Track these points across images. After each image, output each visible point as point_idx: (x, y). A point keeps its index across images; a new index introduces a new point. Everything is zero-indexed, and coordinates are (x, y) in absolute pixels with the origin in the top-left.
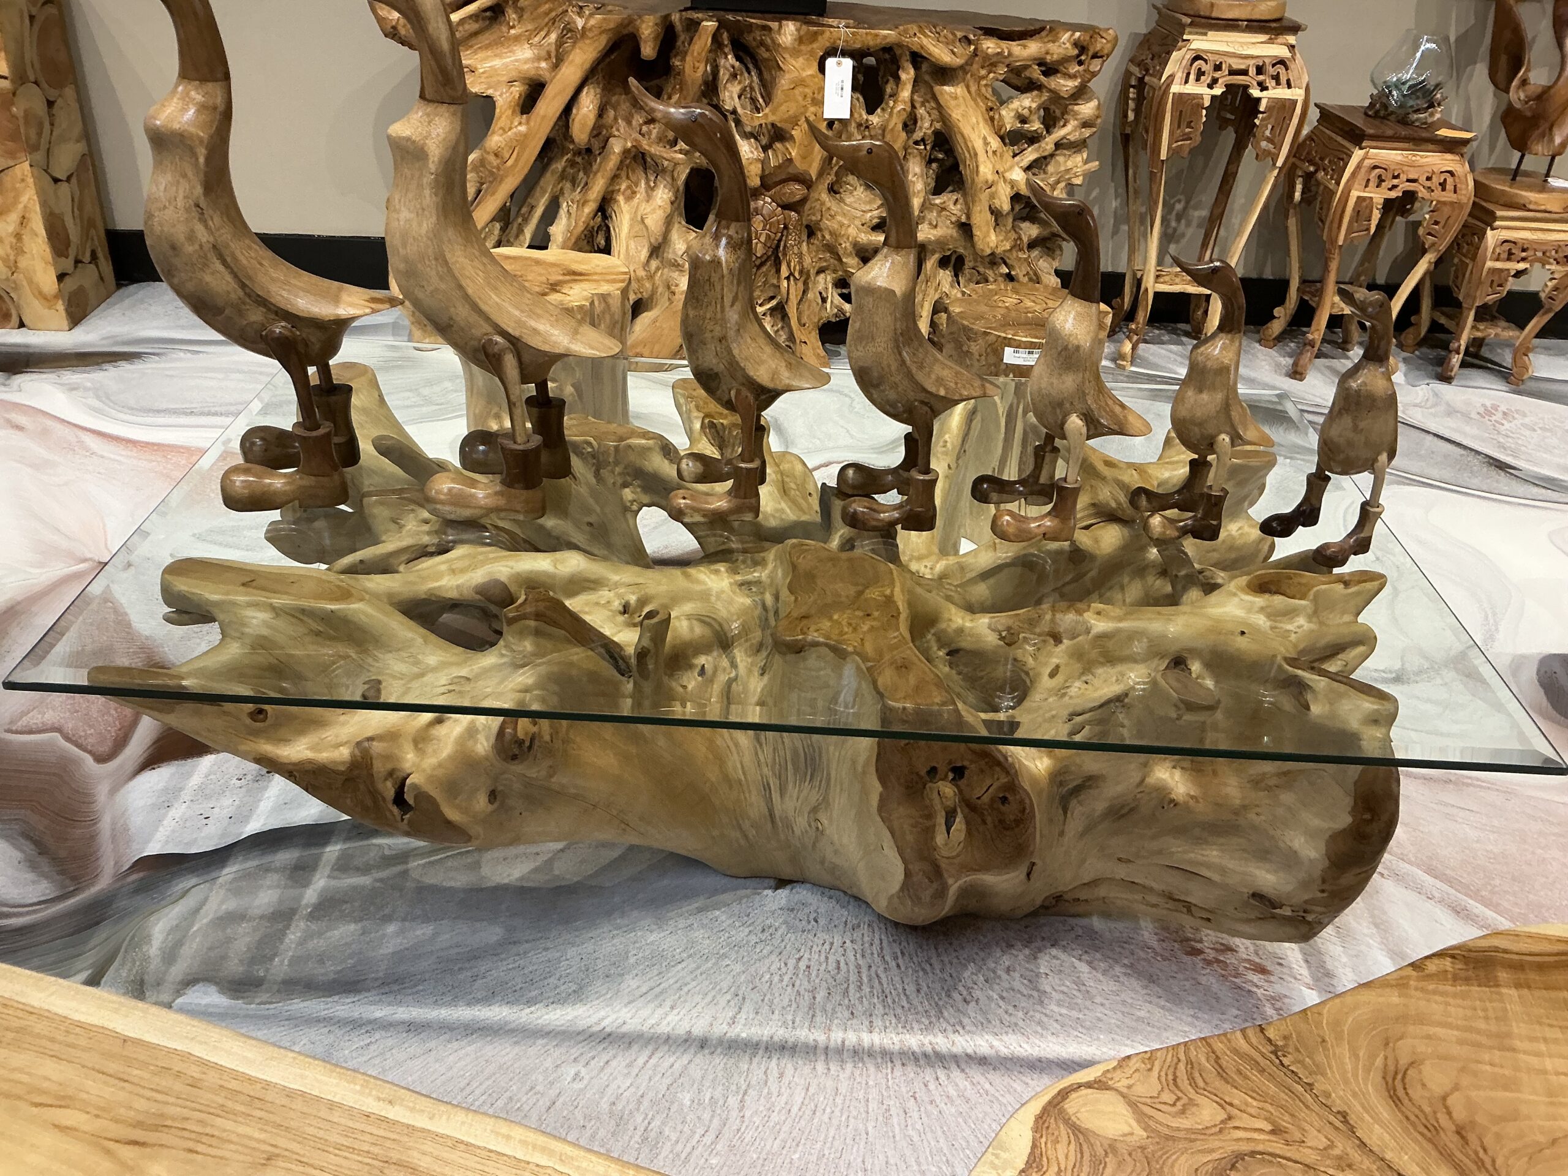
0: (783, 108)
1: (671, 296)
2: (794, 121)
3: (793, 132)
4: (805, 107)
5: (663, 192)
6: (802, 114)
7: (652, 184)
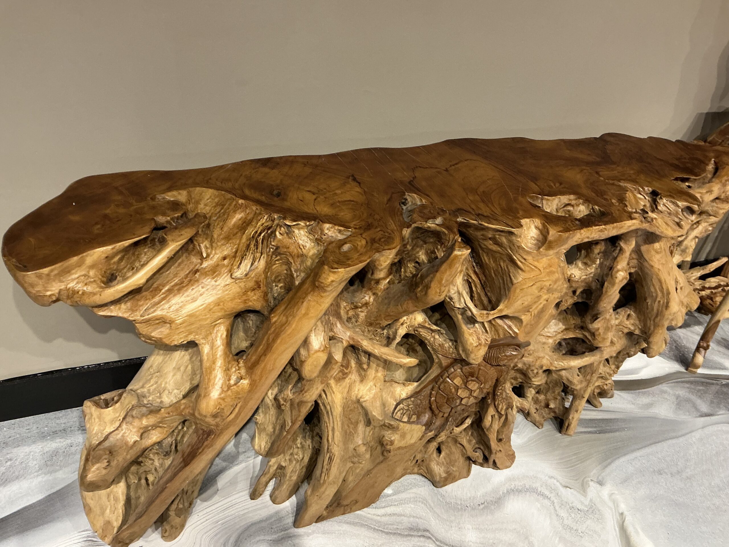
0: (519, 302)
1: (385, 453)
2: (527, 309)
3: (523, 317)
4: (539, 297)
5: (377, 371)
6: (535, 302)
7: (365, 366)
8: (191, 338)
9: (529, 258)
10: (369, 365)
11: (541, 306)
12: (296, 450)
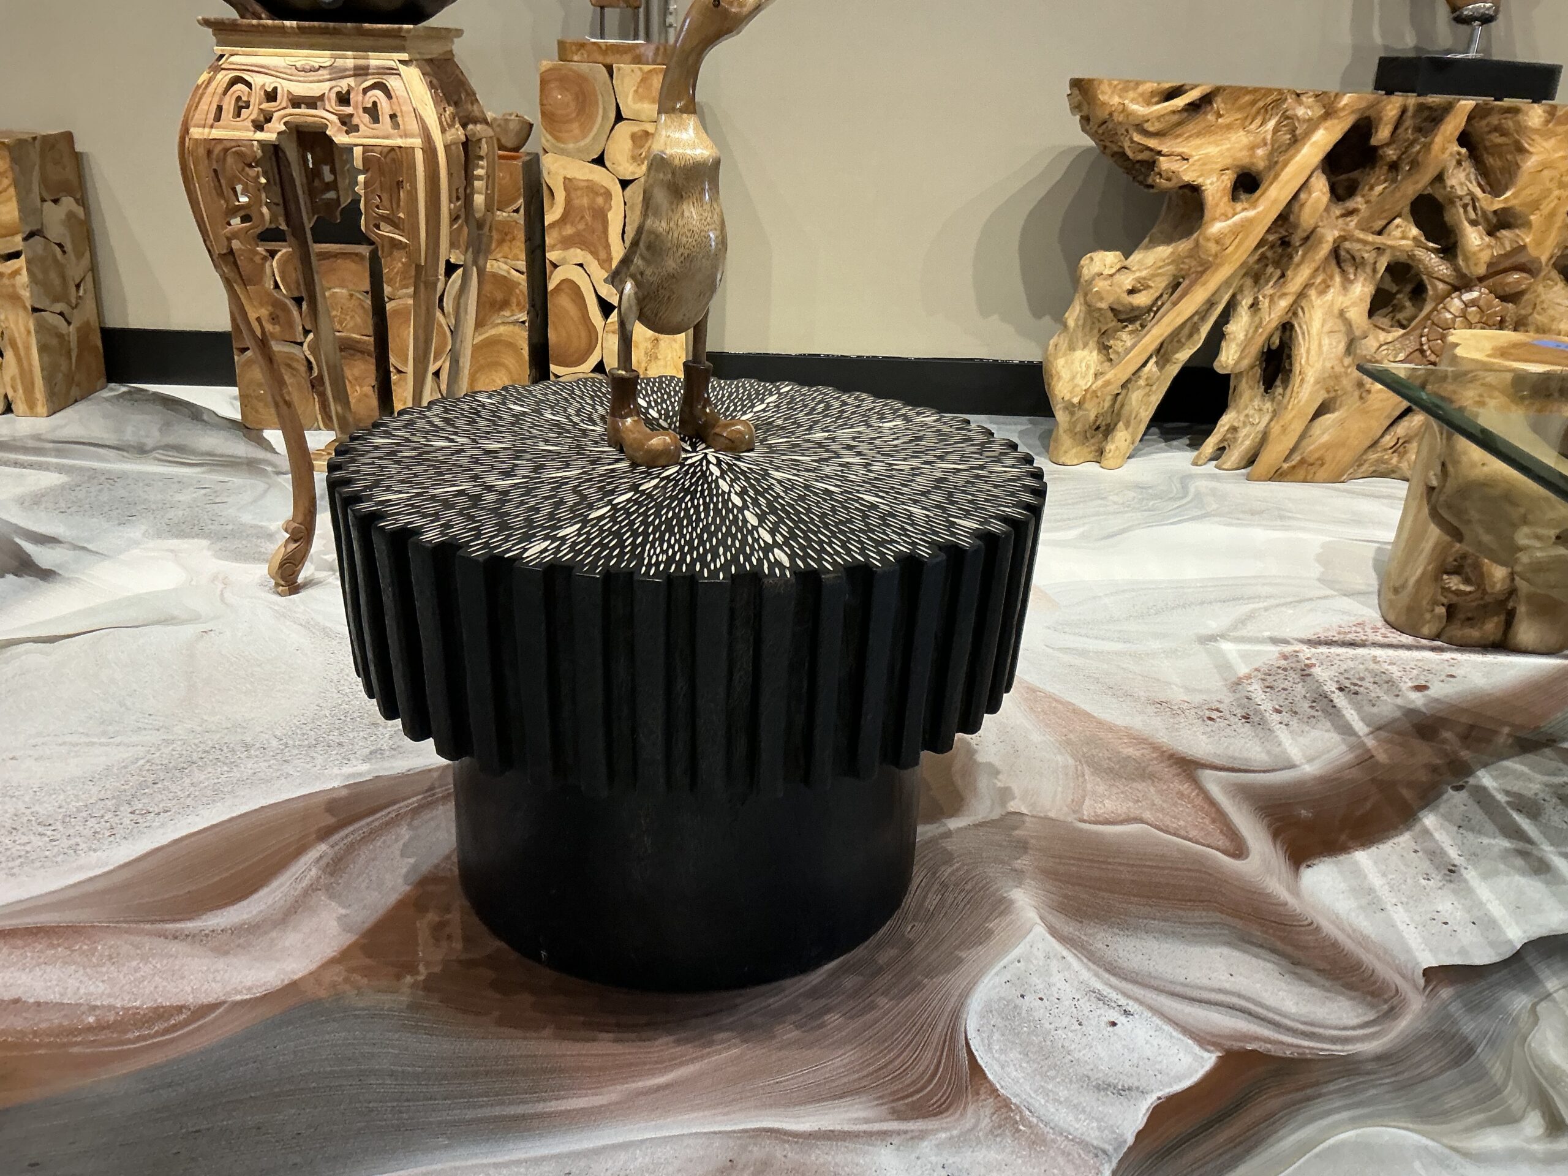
0: (1526, 191)
1: (1364, 395)
2: (1535, 205)
3: (1532, 217)
4: (1550, 191)
5: (1363, 285)
6: (1545, 198)
7: (1352, 277)
8: (1200, 181)
9: (1536, 137)
10: (1355, 275)
11: (1552, 205)
12: (1251, 412)
